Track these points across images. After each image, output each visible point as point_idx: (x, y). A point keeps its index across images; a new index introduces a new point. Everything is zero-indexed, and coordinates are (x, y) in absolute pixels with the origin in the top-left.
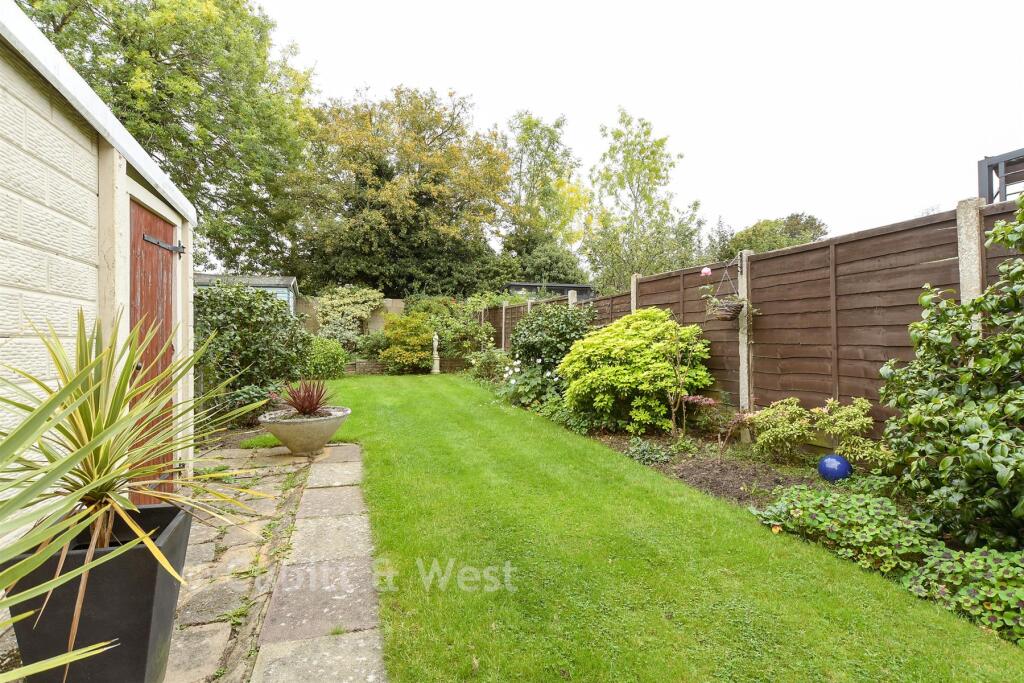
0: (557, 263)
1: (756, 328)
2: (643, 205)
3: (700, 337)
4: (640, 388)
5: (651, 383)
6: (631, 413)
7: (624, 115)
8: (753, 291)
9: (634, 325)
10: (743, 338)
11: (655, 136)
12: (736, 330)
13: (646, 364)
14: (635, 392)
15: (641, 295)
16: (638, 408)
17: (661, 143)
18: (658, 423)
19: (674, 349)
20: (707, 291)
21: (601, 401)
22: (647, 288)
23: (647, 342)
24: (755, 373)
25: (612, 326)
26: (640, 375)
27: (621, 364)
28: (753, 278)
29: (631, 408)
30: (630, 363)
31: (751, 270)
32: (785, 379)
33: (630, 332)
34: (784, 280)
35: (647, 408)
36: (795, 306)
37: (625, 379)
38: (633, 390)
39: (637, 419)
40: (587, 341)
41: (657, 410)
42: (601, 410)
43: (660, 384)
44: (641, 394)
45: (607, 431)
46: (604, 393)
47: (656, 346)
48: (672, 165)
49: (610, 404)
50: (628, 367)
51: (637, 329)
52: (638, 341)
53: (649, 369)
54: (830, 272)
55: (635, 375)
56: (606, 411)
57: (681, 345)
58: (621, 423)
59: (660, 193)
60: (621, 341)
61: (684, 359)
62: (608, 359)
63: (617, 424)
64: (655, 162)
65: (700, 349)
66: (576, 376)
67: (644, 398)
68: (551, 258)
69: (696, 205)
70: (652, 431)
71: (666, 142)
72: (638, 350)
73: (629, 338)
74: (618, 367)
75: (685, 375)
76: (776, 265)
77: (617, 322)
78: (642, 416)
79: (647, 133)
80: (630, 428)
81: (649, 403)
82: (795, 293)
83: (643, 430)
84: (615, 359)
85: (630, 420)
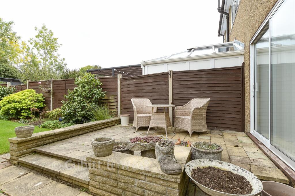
0: (8, 71)
1: (54, 94)
2: (49, 56)
3: (42, 96)
4: (24, 108)
5: (27, 106)
6: (21, 114)
7: (44, 27)
8: (53, 87)
9: (24, 93)
10: (51, 97)
11: (54, 36)
12: (50, 95)
13: (26, 102)
14: (22, 109)
15: (30, 85)
16: (23, 112)
17: (55, 39)
18: (29, 116)
19: (34, 99)
20: (40, 87)
21: (12, 111)
22: (31, 84)
23: (27, 97)
24: (53, 104)
25: (18, 93)
26: (24, 105)
27: (19, 102)
28: (53, 84)
29: (22, 113)
30: (21, 102)
31: (53, 83)
32: (58, 104)
33: (23, 95)
34: (59, 86)
35: (26, 112)
36: (60, 91)
37: (19, 106)
38: (22, 108)
39: (23, 115)
40: (8, 97)
41: (29, 113)
42: (12, 114)
43: (29, 107)
44: (24, 109)
45: (14, 119)
46: (13, 109)
47: (29, 98)
48: (59, 46)
49: (15, 112)
50: (20, 103)
51: (25, 94)
52: (24, 97)
53: (26, 103)
54: (65, 85)
55: (22, 105)
56: (14, 114)
57: (36, 98)
58: (18, 116)
59: (55, 54)
60: (19, 97)
61: (37, 101)
62: (14, 101)
63: (18, 117)
64: (53, 44)
65: (41, 99)
66: (4, 106)
67: (25, 110)
68: (5, 68)
69: (64, 59)
70: (28, 118)
71: (57, 40)
72: (24, 99)
73: (22, 96)
74: (17, 103)
75: (37, 104)
76: (57, 82)
77: (19, 92)
78: (25, 114)
79: (51, 35)
80: (21, 118)
81: (27, 111)
82: (60, 88)
83: (25, 118)
84: (17, 101)
85: (22, 116)
